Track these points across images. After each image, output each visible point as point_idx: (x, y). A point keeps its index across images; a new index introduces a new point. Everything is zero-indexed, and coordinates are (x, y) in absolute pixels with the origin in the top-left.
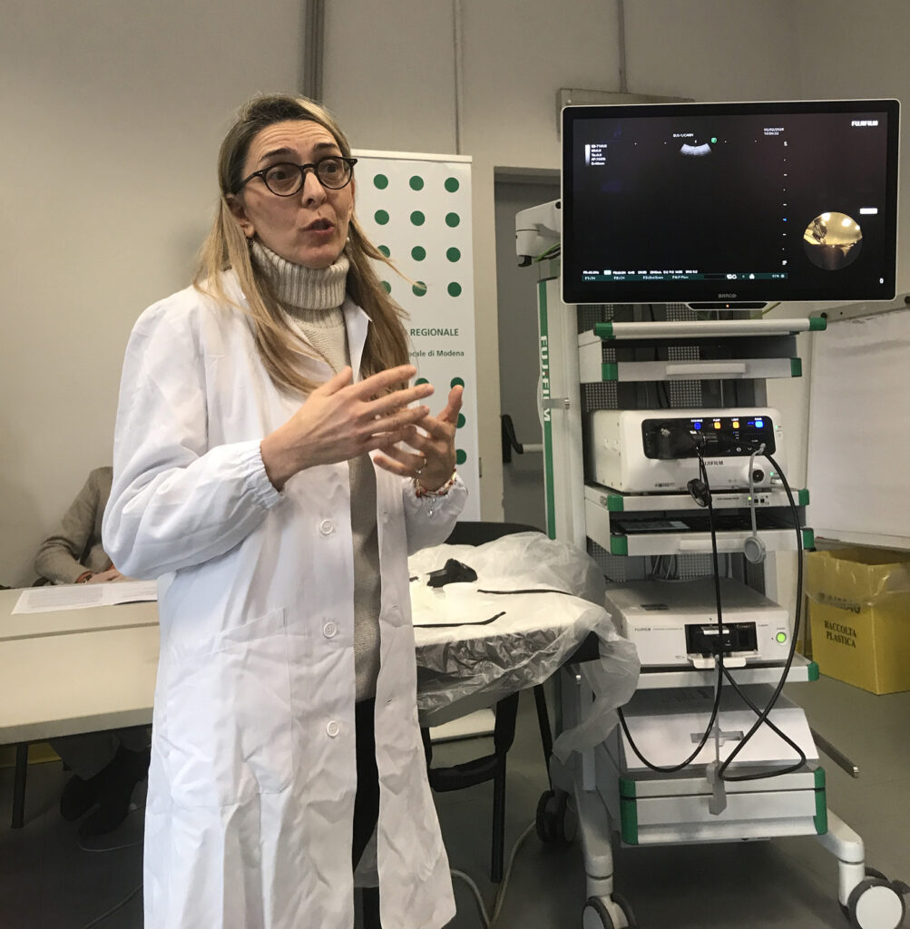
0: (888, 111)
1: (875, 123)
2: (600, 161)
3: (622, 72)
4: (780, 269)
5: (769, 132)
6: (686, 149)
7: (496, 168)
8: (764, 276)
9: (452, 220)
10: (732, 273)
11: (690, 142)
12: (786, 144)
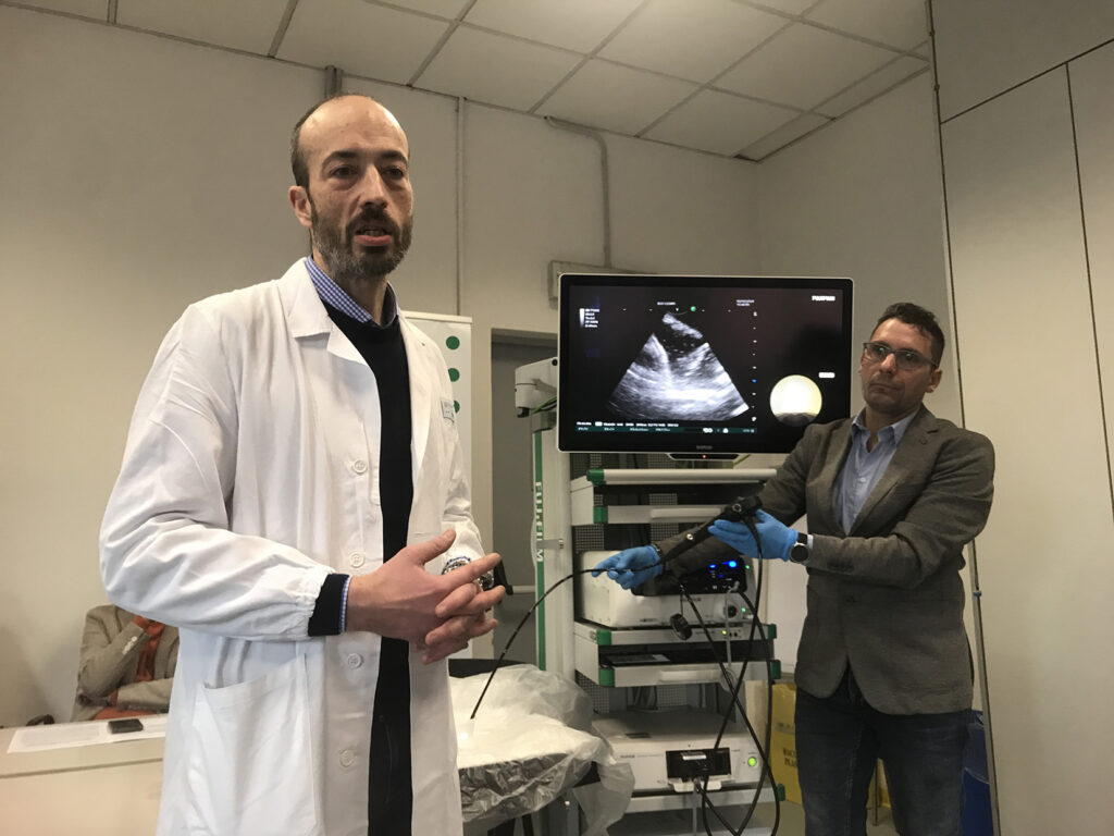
0: (843, 288)
1: (832, 298)
2: (593, 323)
3: (607, 249)
4: (751, 425)
7: (493, 330)
8: (736, 430)
10: (708, 427)
11: (673, 310)
12: (755, 314)
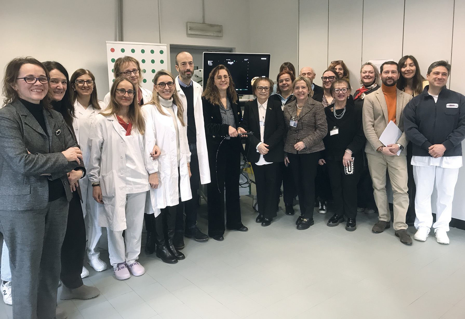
0: (268, 56)
1: (266, 59)
2: (211, 64)
3: (204, 17)
4: (247, 88)
5: (246, 60)
6: (229, 63)
7: (170, 44)
8: (243, 90)
9: (162, 62)
10: (237, 89)
11: (230, 61)
12: (248, 62)
